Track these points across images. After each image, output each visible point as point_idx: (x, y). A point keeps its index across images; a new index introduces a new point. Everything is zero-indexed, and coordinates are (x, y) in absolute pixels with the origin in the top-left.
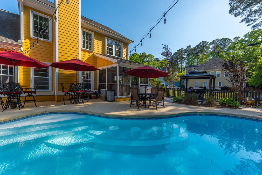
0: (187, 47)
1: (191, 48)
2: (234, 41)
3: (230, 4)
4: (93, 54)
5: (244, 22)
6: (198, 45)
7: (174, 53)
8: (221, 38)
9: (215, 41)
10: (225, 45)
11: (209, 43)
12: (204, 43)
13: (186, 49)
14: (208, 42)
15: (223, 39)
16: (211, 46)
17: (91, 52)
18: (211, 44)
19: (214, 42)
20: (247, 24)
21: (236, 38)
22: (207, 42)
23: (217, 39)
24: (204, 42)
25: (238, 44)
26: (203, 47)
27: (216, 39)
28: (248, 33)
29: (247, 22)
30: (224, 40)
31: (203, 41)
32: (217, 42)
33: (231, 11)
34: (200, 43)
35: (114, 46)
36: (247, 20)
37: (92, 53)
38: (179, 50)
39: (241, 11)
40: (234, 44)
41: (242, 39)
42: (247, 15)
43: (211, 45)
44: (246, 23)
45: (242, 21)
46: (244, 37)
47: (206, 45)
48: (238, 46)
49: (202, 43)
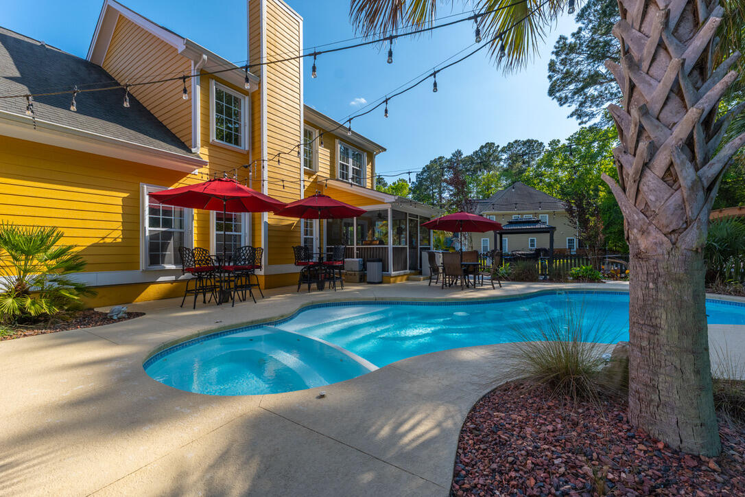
0: (454, 155)
1: (463, 157)
2: (550, 149)
3: (550, 77)
4: (316, 178)
5: (575, 117)
6: (476, 152)
7: (424, 168)
8: (525, 139)
9: (512, 144)
10: (532, 154)
11: (499, 149)
12: (490, 149)
13: (452, 158)
14: (498, 146)
15: (528, 141)
16: (505, 156)
17: (313, 175)
18: (503, 150)
19: (510, 146)
20: (579, 121)
21: (554, 141)
22: (496, 145)
23: (516, 141)
24: (490, 145)
25: (557, 155)
26: (486, 156)
27: (514, 140)
28: (575, 134)
29: (580, 116)
30: (530, 143)
31: (488, 143)
32: (516, 148)
33: (551, 92)
34: (482, 147)
35: (351, 160)
36: (578, 114)
37: (314, 177)
38: (435, 161)
39: (570, 95)
40: (550, 155)
41: (564, 144)
42: (578, 104)
43: (505, 152)
44: (578, 118)
45: (572, 115)
46: (568, 142)
47: (494, 151)
48: (557, 161)
49: (485, 146)
